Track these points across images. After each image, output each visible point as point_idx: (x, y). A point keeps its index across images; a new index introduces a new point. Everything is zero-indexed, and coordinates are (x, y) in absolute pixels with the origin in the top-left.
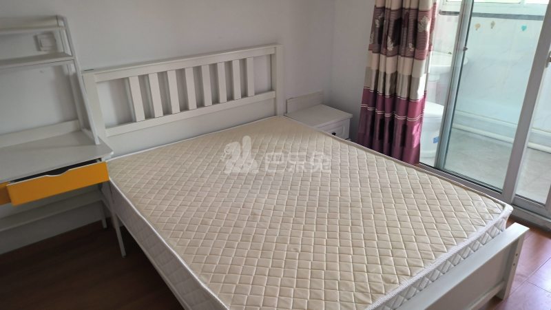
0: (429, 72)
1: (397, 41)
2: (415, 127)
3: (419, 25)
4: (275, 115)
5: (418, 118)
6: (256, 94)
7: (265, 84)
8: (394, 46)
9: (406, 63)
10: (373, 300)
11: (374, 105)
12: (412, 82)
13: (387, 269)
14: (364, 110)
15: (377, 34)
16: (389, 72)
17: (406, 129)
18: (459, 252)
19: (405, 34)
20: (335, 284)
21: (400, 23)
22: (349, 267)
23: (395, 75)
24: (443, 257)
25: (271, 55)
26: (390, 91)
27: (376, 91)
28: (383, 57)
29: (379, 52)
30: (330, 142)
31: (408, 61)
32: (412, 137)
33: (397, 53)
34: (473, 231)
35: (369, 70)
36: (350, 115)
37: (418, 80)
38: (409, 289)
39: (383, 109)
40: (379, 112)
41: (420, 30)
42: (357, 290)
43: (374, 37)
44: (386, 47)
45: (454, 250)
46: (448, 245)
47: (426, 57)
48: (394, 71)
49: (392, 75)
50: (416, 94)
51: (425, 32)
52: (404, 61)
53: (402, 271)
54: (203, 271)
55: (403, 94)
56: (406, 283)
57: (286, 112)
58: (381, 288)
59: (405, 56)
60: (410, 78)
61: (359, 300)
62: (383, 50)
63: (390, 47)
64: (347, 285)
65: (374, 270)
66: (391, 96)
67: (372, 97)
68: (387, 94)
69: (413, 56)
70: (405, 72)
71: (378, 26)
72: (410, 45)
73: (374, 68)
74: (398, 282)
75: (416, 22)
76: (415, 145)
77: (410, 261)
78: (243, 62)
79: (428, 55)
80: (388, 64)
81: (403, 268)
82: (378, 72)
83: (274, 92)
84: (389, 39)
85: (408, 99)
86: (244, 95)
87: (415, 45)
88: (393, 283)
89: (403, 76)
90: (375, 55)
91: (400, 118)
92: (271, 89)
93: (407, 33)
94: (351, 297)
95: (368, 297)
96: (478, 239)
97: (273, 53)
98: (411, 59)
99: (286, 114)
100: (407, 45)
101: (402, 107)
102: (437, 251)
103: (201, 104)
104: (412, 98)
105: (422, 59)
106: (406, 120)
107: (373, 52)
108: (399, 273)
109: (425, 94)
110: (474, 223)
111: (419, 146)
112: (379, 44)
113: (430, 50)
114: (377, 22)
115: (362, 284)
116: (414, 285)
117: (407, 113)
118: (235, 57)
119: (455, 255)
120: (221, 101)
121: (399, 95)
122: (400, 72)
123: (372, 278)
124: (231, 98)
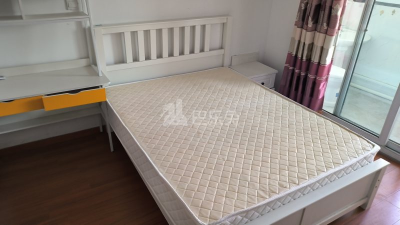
0: (337, 45)
1: (316, 21)
2: (322, 84)
3: (333, 10)
4: (223, 66)
5: (324, 78)
6: (210, 50)
7: (217, 44)
8: (313, 24)
9: (320, 37)
10: (270, 196)
11: (294, 65)
12: (323, 51)
13: (282, 178)
14: (286, 68)
15: (302, 14)
16: (307, 43)
17: (315, 84)
18: (335, 173)
19: (322, 15)
20: (246, 184)
21: (319, 8)
22: (257, 174)
23: (311, 46)
24: (323, 175)
25: (224, 23)
26: (307, 57)
27: (296, 55)
28: (304, 31)
29: (302, 27)
30: (259, 89)
31: (322, 36)
32: (319, 91)
33: (315, 29)
34: (348, 160)
35: (293, 39)
36: (276, 71)
37: (328, 50)
38: (295, 192)
39: (300, 69)
40: (297, 71)
41: (333, 14)
42: (260, 189)
43: (300, 16)
44: (307, 24)
45: (331, 171)
46: (328, 168)
47: (335, 34)
48: (311, 42)
49: (309, 45)
50: (325, 61)
51: (336, 16)
52: (319, 35)
53: (292, 181)
54: (161, 165)
55: (315, 59)
56: (294, 188)
57: (231, 65)
58: (276, 189)
59: (320, 32)
60: (322, 48)
61: (260, 195)
62: (305, 26)
63: (310, 24)
64: (254, 185)
65: (274, 178)
66: (307, 60)
67: (293, 60)
68: (304, 58)
69: (326, 33)
70: (318, 44)
71: (303, 8)
72: (325, 24)
73: (297, 39)
74: (288, 187)
75: (331, 8)
76: (320, 97)
77: (299, 175)
78: (203, 27)
79: (337, 33)
80: (307, 37)
81: (293, 179)
82: (299, 41)
83: (223, 50)
84: (310, 19)
85: (319, 63)
86: (202, 50)
87: (328, 25)
88: (285, 187)
89: (317, 46)
90: (299, 29)
91: (311, 77)
92: (222, 48)
93: (324, 15)
94: (255, 193)
95: (266, 194)
96: (350, 166)
97: (225, 21)
98: (324, 35)
99: (230, 66)
100: (322, 24)
101: (313, 69)
102: (319, 171)
103: (171, 54)
104: (322, 63)
105: (332, 35)
106: (316, 78)
107: (298, 27)
108: (290, 181)
109: (332, 61)
110: (350, 155)
111: (323, 98)
112: (302, 21)
113: (339, 29)
114: (303, 5)
115: (264, 185)
116: (299, 190)
117: (317, 73)
118: (198, 23)
119: (332, 175)
120: (185, 53)
121: (312, 60)
122: (315, 43)
123: (271, 183)
124: (192, 51)
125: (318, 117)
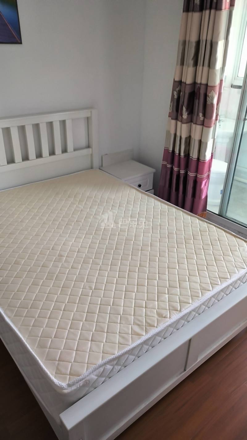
0: (216, 137)
1: (191, 111)
2: (204, 183)
3: (208, 98)
4: (92, 168)
5: (205, 175)
6: (75, 150)
7: (83, 142)
8: (188, 114)
9: (197, 129)
10: (146, 332)
11: (172, 163)
12: (201, 145)
13: (162, 305)
14: (164, 166)
15: (175, 104)
16: (184, 137)
17: (196, 183)
18: (222, 290)
19: (197, 104)
20: (118, 318)
21: (193, 95)
22: (132, 303)
23: (189, 140)
24: (208, 295)
25: (88, 118)
26: (185, 152)
27: (173, 151)
28: (179, 123)
29: (177, 119)
31: (199, 128)
32: (201, 191)
33: (191, 120)
35: (168, 133)
36: (154, 170)
37: (206, 144)
38: (178, 321)
39: (179, 166)
40: (176, 169)
41: (208, 103)
42: (135, 323)
43: (173, 107)
44: (182, 115)
45: (218, 288)
46: (213, 284)
47: (213, 125)
48: (188, 135)
49: (186, 138)
50: (205, 156)
51: (212, 104)
52: (196, 127)
53: (173, 307)
55: (194, 155)
56: (176, 316)
57: (102, 166)
58: (154, 321)
59: (196, 124)
60: (200, 142)
61: (135, 332)
62: (180, 118)
63: (185, 116)
64: (127, 319)
65: (151, 306)
66: (185, 156)
67: (171, 156)
68: (182, 154)
69: (203, 124)
70: (196, 137)
71: (176, 97)
72: (201, 115)
73: (173, 132)
74: (168, 316)
75: (206, 96)
76: (203, 197)
77: (182, 299)
78: (63, 123)
79: (215, 124)
80: (183, 130)
81: (174, 304)
82: (175, 135)
83: (91, 149)
84: (184, 109)
85: (198, 159)
86: (65, 151)
87: (204, 115)
88: (165, 317)
89: (194, 140)
90: (173, 122)
91: (191, 174)
92: (88, 147)
93: (199, 104)
94: (129, 329)
95: (142, 329)
96: (239, 279)
97: (89, 115)
98: (201, 127)
99: (101, 168)
100: (198, 115)
101: (193, 166)
102: (204, 290)
103: (26, 158)
104: (201, 158)
105: (210, 127)
106: (196, 177)
107: (172, 119)
108: (171, 308)
109: (212, 156)
111: (206, 197)
112: (176, 114)
113: (216, 119)
114: (175, 93)
115: (140, 318)
116: (182, 318)
117: (197, 171)
118: (56, 118)
119: (219, 293)
120: (44, 155)
121: (191, 155)
122: (192, 136)
123: (149, 313)
124: (52, 153)
125: (201, 222)
